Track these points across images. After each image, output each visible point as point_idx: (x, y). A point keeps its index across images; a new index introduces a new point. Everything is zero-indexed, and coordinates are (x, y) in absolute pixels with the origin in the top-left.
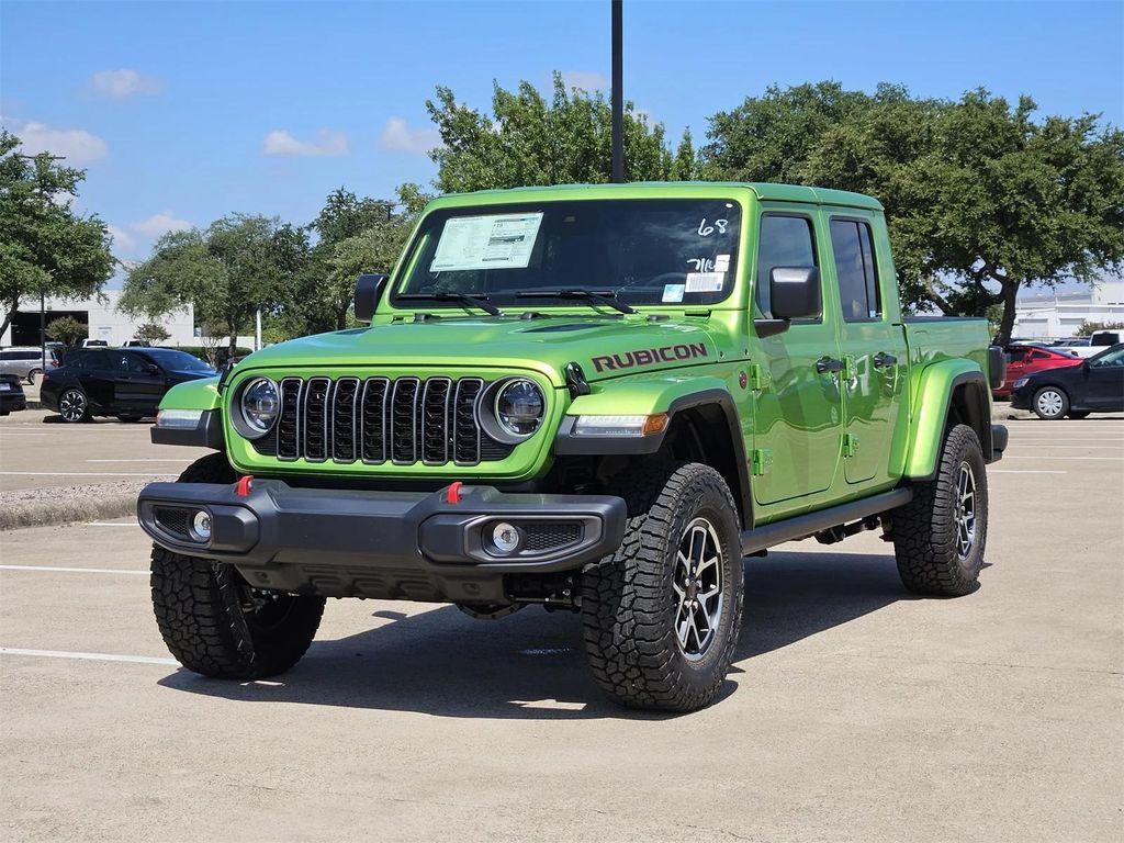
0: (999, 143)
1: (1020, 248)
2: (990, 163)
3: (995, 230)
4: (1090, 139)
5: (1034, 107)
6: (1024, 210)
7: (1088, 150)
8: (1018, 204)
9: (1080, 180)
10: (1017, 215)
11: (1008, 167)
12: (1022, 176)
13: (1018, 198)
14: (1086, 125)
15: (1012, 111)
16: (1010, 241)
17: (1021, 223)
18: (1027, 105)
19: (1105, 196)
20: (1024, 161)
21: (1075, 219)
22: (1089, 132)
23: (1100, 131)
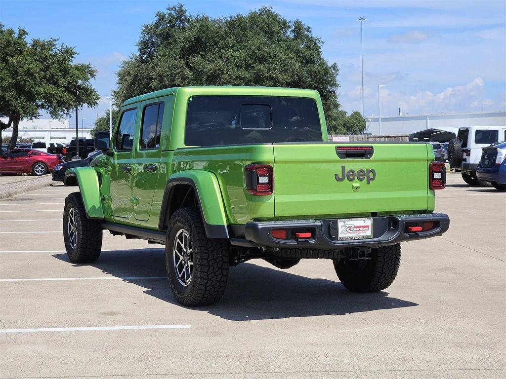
0: (12, 50)
1: (26, 102)
2: (10, 59)
3: (14, 92)
4: (55, 50)
5: (27, 34)
6: (27, 83)
7: (54, 56)
8: (25, 81)
9: (52, 70)
10: (25, 86)
11: (19, 62)
12: (26, 67)
13: (25, 77)
14: (51, 44)
15: (16, 35)
16: (21, 98)
17: (27, 90)
18: (22, 33)
19: (64, 78)
20: (26, 60)
21: (52, 89)
22: (53, 47)
23: (59, 47)
